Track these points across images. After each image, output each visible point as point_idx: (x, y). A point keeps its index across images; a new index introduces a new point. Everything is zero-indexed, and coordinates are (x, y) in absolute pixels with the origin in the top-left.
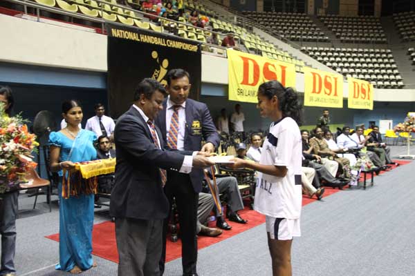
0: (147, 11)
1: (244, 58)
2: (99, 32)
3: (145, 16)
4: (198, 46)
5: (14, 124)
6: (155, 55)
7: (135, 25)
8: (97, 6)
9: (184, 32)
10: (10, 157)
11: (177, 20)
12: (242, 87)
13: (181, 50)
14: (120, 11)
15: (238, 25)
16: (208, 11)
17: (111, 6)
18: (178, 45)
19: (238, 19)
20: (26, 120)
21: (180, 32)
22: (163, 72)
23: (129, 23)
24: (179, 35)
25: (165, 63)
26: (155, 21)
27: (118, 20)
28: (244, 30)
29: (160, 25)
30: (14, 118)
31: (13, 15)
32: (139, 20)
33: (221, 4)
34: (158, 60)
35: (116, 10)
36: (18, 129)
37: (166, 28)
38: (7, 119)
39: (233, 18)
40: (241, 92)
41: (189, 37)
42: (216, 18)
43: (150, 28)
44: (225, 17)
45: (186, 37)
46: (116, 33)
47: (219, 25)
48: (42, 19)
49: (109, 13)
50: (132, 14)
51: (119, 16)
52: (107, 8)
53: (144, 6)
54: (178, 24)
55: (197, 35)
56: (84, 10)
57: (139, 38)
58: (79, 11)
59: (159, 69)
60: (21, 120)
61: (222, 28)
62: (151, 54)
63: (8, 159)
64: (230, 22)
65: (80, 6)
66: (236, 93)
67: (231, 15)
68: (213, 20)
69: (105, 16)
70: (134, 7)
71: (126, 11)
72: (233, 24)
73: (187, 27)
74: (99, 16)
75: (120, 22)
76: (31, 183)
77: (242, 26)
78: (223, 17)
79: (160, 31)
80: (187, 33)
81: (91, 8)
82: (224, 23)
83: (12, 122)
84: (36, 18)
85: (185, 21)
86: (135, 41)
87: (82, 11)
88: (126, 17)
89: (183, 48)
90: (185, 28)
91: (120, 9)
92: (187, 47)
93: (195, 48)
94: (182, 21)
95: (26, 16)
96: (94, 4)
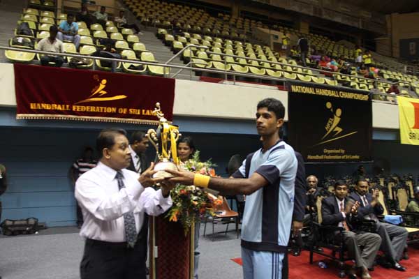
0: (323, 69)
1: (414, 104)
2: (281, 89)
3: (321, 73)
4: (369, 96)
5: (205, 169)
6: (329, 105)
7: (312, 81)
8: (281, 69)
9: (355, 84)
10: (201, 195)
11: (350, 73)
12: (414, 131)
13: (353, 100)
14: (300, 70)
15: (408, 73)
16: (378, 64)
17: (292, 67)
18: (350, 96)
19: (408, 68)
20: (214, 165)
21: (352, 84)
22: (337, 120)
23: (307, 79)
24: (352, 87)
25: (339, 112)
26: (330, 76)
27: (297, 78)
28: (415, 77)
29: (333, 79)
30: (205, 164)
31: (217, 82)
32: (315, 76)
33: (392, 57)
34: (332, 110)
35: (296, 70)
36: (207, 172)
37: (339, 81)
38: (201, 164)
39: (403, 68)
40: (413, 136)
41: (361, 88)
42: (386, 69)
43: (325, 83)
44: (396, 67)
45: (358, 88)
46: (295, 89)
47: (389, 75)
48: (237, 83)
49: (290, 73)
50: (310, 72)
51: (298, 75)
52: (289, 69)
53: (320, 65)
54: (350, 77)
55: (368, 86)
56: (271, 72)
57: (315, 92)
58: (266, 74)
59: (333, 117)
60: (211, 165)
61: (392, 77)
62: (325, 104)
63: (200, 196)
64: (400, 71)
65: (267, 70)
66: (408, 136)
67: (401, 65)
68: (383, 71)
69: (287, 75)
70: (311, 66)
71: (304, 70)
72: (403, 73)
73: (359, 79)
74: (282, 76)
75: (299, 80)
76: (224, 213)
77: (412, 74)
78: (393, 68)
79: (333, 85)
80: (359, 84)
81: (275, 70)
82: (395, 73)
83: (204, 166)
84: (232, 83)
85: (357, 74)
86: (311, 95)
87: (269, 74)
88: (304, 75)
89: (355, 98)
90: (357, 81)
91: (299, 69)
92: (359, 97)
93: (365, 98)
94: (354, 74)
95: (226, 82)
96: (278, 67)
